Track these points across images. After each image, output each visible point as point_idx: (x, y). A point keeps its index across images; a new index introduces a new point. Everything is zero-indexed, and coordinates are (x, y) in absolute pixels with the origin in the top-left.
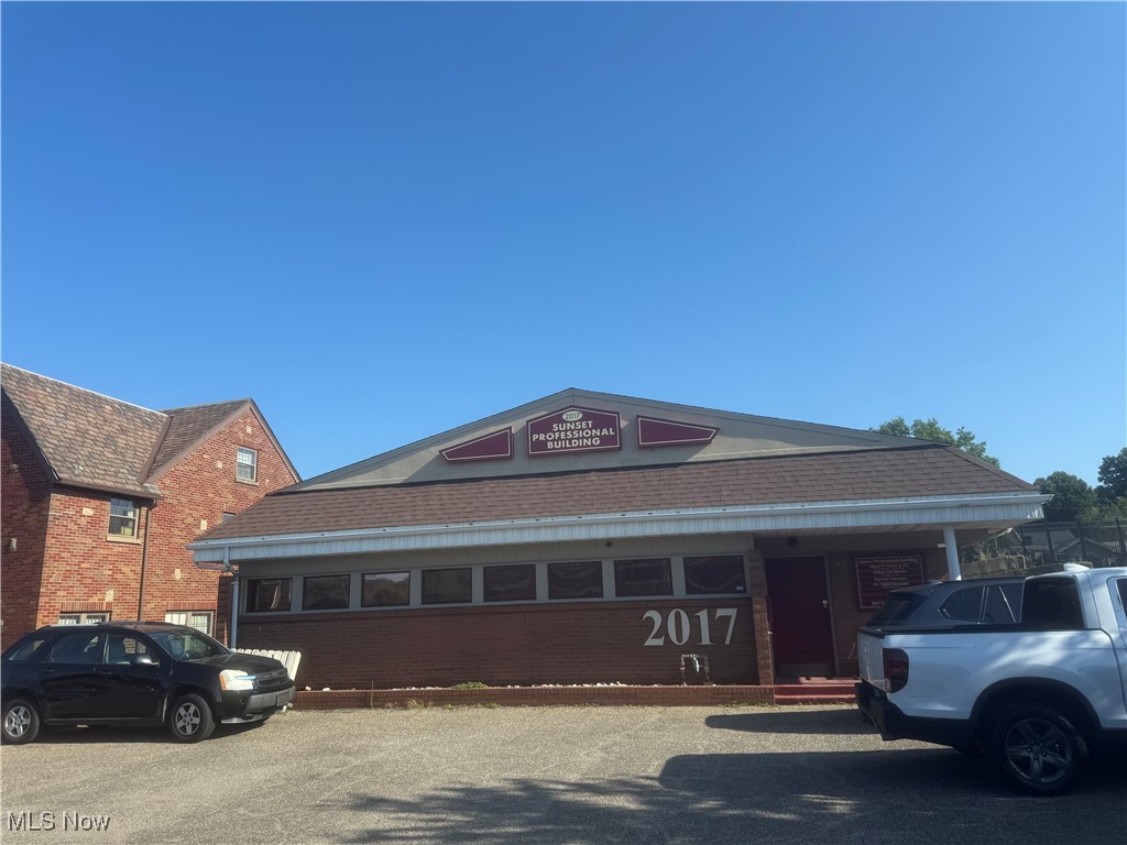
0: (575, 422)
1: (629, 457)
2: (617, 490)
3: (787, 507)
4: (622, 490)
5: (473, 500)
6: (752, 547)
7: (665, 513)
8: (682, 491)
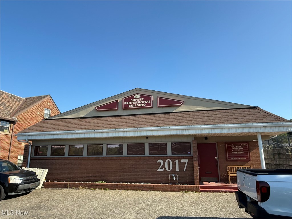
0: (138, 98)
1: (155, 110)
2: (150, 120)
3: (206, 126)
4: (152, 120)
5: (104, 123)
6: (194, 139)
7: (165, 128)
8: (171, 121)
